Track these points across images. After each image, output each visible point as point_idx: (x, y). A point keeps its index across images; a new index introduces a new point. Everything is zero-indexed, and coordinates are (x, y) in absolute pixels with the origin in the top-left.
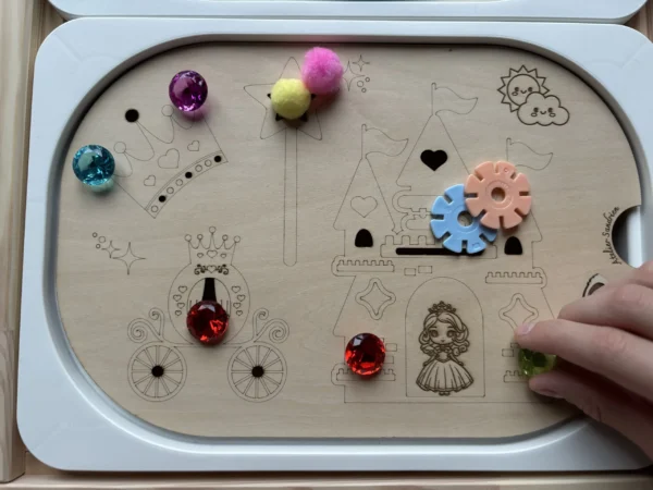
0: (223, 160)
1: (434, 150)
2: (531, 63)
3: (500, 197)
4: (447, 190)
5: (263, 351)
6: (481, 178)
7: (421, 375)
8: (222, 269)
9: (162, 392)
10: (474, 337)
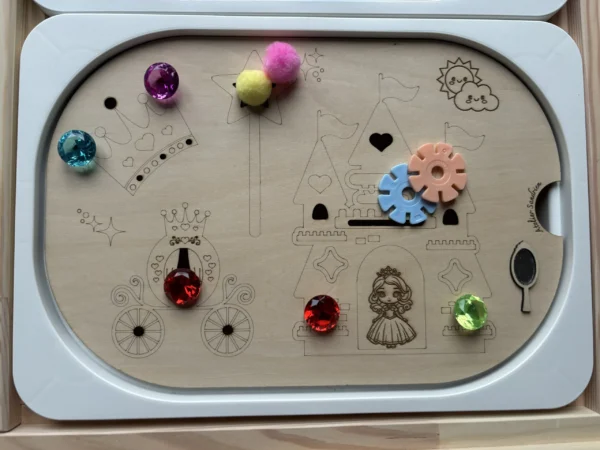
0: (194, 143)
1: (381, 133)
2: (466, 56)
3: (438, 175)
4: (393, 168)
5: (232, 312)
6: (422, 158)
7: (371, 331)
8: (195, 240)
9: (143, 349)
10: (416, 297)
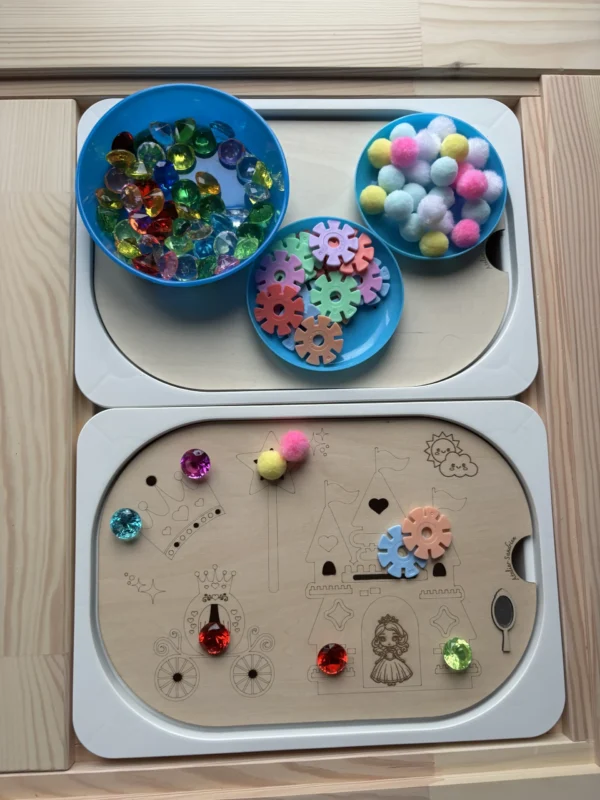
0: (222, 512)
1: (379, 498)
2: (448, 430)
3: (428, 534)
4: (390, 529)
5: (256, 658)
6: (413, 520)
7: (374, 671)
8: (223, 597)
9: (181, 693)
10: (412, 640)
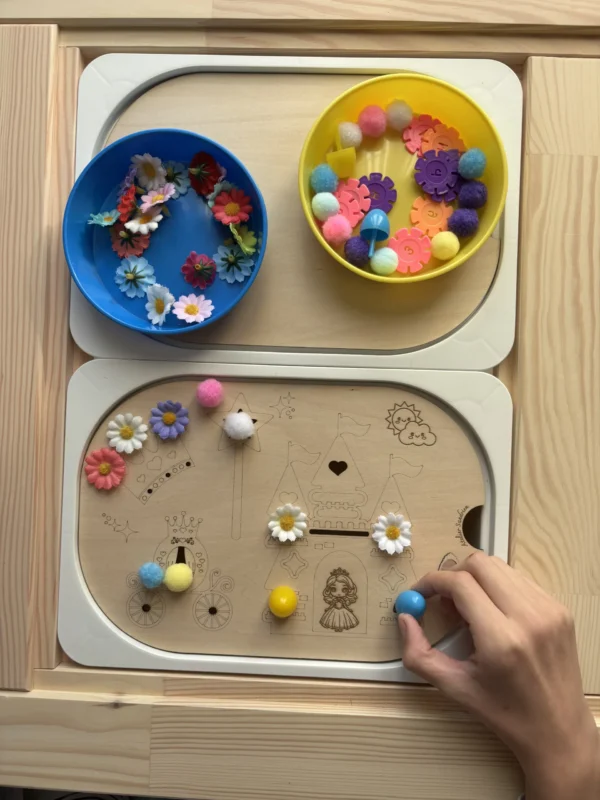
0: (192, 465)
1: (338, 461)
5: (216, 598)
7: (324, 617)
8: (189, 541)
9: (149, 621)
10: (361, 593)
